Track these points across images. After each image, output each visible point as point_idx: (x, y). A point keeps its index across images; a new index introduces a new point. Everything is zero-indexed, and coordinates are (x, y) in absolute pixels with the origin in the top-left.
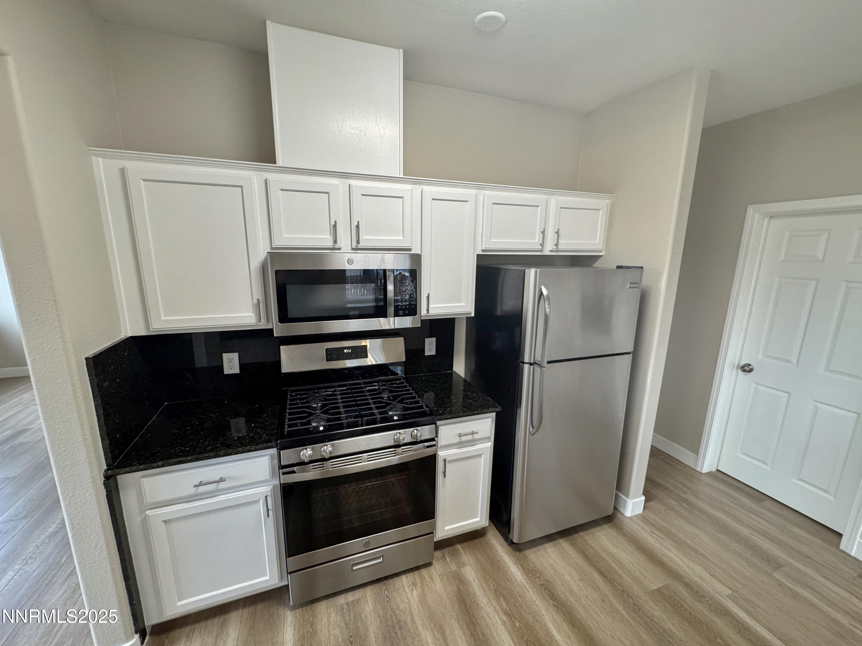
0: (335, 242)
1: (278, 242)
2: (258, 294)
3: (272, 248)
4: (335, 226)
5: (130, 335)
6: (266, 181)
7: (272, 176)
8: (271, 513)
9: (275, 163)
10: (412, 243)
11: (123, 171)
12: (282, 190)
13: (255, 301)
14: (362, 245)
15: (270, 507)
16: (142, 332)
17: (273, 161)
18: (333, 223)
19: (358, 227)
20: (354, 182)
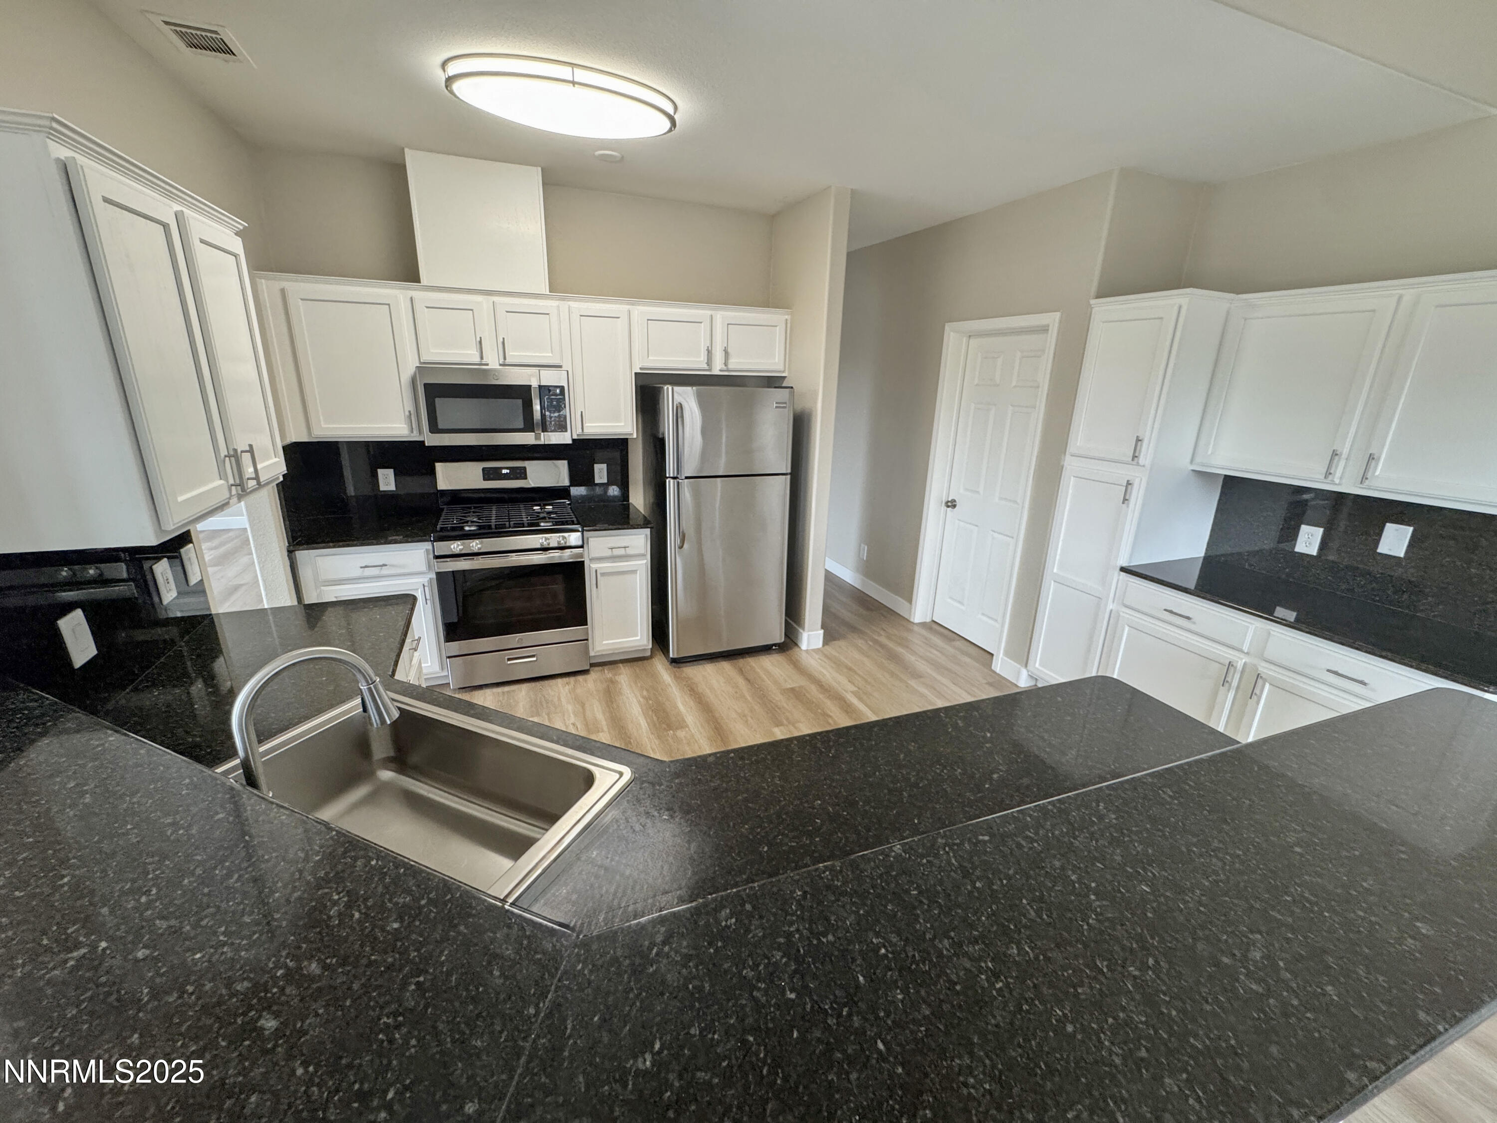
0: (482, 358)
1: (425, 358)
2: (409, 406)
3: (421, 363)
4: (480, 342)
5: (294, 440)
6: (411, 298)
7: (417, 295)
8: (428, 602)
9: (419, 282)
10: (562, 359)
11: (283, 291)
12: (427, 307)
13: (407, 413)
14: (508, 361)
15: (428, 597)
16: (304, 438)
17: (417, 279)
18: (478, 339)
19: (503, 343)
20: (496, 299)
